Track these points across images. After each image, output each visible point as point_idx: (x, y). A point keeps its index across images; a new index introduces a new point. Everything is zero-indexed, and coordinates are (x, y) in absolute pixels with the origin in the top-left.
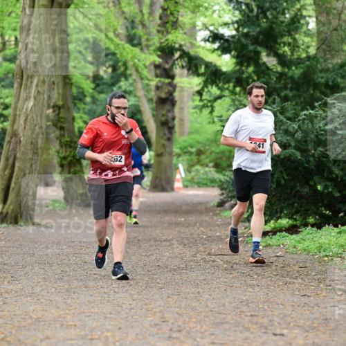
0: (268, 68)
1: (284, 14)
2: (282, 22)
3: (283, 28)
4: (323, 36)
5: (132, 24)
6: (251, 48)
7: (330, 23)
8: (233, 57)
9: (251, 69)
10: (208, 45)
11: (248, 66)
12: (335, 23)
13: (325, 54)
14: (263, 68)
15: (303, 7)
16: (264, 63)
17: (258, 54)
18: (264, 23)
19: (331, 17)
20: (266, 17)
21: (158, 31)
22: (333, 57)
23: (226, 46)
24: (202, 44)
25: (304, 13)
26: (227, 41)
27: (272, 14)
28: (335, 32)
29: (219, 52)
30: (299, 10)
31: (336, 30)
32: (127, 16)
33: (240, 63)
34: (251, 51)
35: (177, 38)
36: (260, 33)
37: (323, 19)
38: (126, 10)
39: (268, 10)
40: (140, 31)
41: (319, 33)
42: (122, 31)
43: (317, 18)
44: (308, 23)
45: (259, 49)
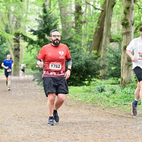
0: (47, 40)
1: (52, 23)
2: (52, 26)
3: (52, 28)
4: (63, 30)
5: (7, 26)
6: (42, 34)
7: (65, 26)
8: (37, 36)
9: (42, 40)
10: (30, 33)
11: (41, 39)
12: (67, 26)
13: (64, 36)
14: (46, 40)
15: (58, 22)
16: (46, 39)
17: (44, 35)
18: (46, 26)
19: (66, 25)
20: (47, 25)
21: (15, 29)
22: (66, 37)
23: (35, 33)
24: (28, 32)
25: (58, 23)
26: (35, 32)
27: (49, 24)
28: (67, 29)
29: (33, 35)
30: (57, 23)
31: (67, 28)
32: (5, 24)
33: (39, 38)
34: (42, 35)
35: (20, 31)
36: (45, 29)
37: (64, 25)
38: (5, 22)
39: (47, 22)
40: (9, 28)
41: (62, 29)
42: (4, 28)
43: (62, 25)
44: (59, 27)
45: (45, 34)
